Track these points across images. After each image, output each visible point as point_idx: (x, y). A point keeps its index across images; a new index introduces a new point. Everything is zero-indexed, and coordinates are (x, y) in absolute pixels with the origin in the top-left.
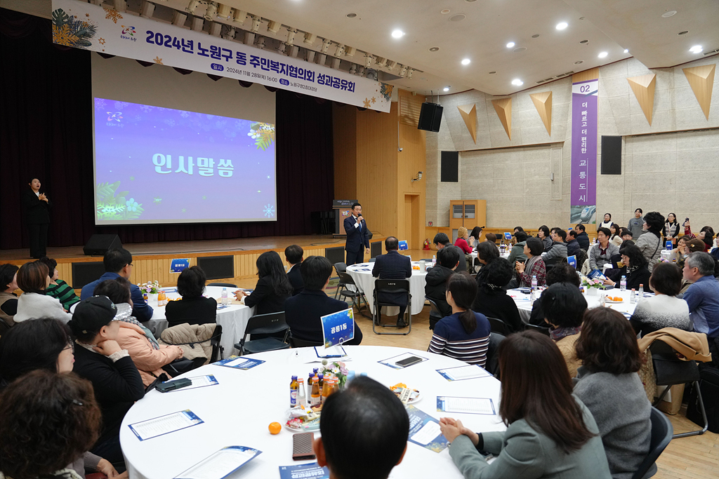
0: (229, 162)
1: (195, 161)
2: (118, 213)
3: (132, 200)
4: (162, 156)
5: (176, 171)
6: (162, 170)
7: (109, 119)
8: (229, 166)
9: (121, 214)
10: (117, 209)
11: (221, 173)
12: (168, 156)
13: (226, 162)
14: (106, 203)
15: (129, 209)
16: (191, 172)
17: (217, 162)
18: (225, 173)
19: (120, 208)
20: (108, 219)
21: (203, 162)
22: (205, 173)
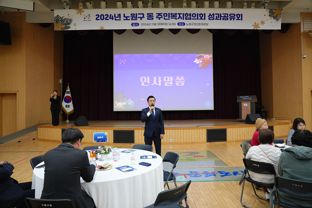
0: (182, 78)
1: (162, 79)
2: (123, 106)
3: (130, 99)
4: (145, 78)
5: (152, 85)
6: (144, 85)
7: (120, 63)
8: (182, 80)
9: (125, 106)
10: (123, 104)
11: (177, 84)
12: (148, 77)
13: (180, 78)
14: (118, 101)
15: (129, 104)
16: (160, 84)
17: (175, 78)
18: (179, 84)
19: (124, 103)
20: (119, 109)
21: (167, 79)
22: (168, 85)
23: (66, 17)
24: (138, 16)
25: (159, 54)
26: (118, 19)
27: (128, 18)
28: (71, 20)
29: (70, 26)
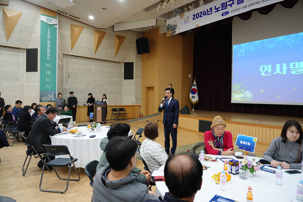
1: (288, 66)
3: (248, 91)
4: (265, 66)
5: (274, 74)
6: (265, 74)
7: (239, 53)
9: (242, 98)
10: (240, 96)
12: (269, 66)
14: (236, 93)
15: (246, 96)
16: (284, 72)
19: (242, 95)
20: (236, 101)
21: (294, 65)
22: (296, 72)
23: (174, 24)
24: (228, 4)
25: (285, 36)
26: (210, 12)
27: (219, 9)
28: (176, 26)
29: (176, 30)
